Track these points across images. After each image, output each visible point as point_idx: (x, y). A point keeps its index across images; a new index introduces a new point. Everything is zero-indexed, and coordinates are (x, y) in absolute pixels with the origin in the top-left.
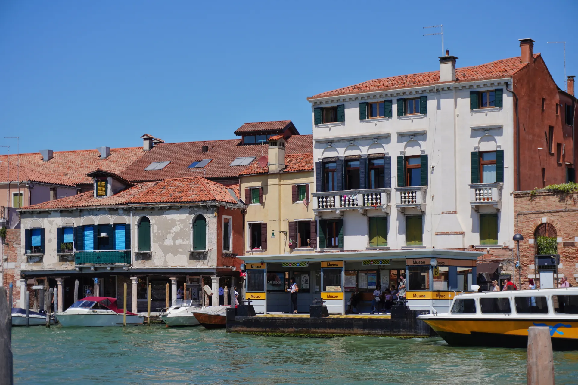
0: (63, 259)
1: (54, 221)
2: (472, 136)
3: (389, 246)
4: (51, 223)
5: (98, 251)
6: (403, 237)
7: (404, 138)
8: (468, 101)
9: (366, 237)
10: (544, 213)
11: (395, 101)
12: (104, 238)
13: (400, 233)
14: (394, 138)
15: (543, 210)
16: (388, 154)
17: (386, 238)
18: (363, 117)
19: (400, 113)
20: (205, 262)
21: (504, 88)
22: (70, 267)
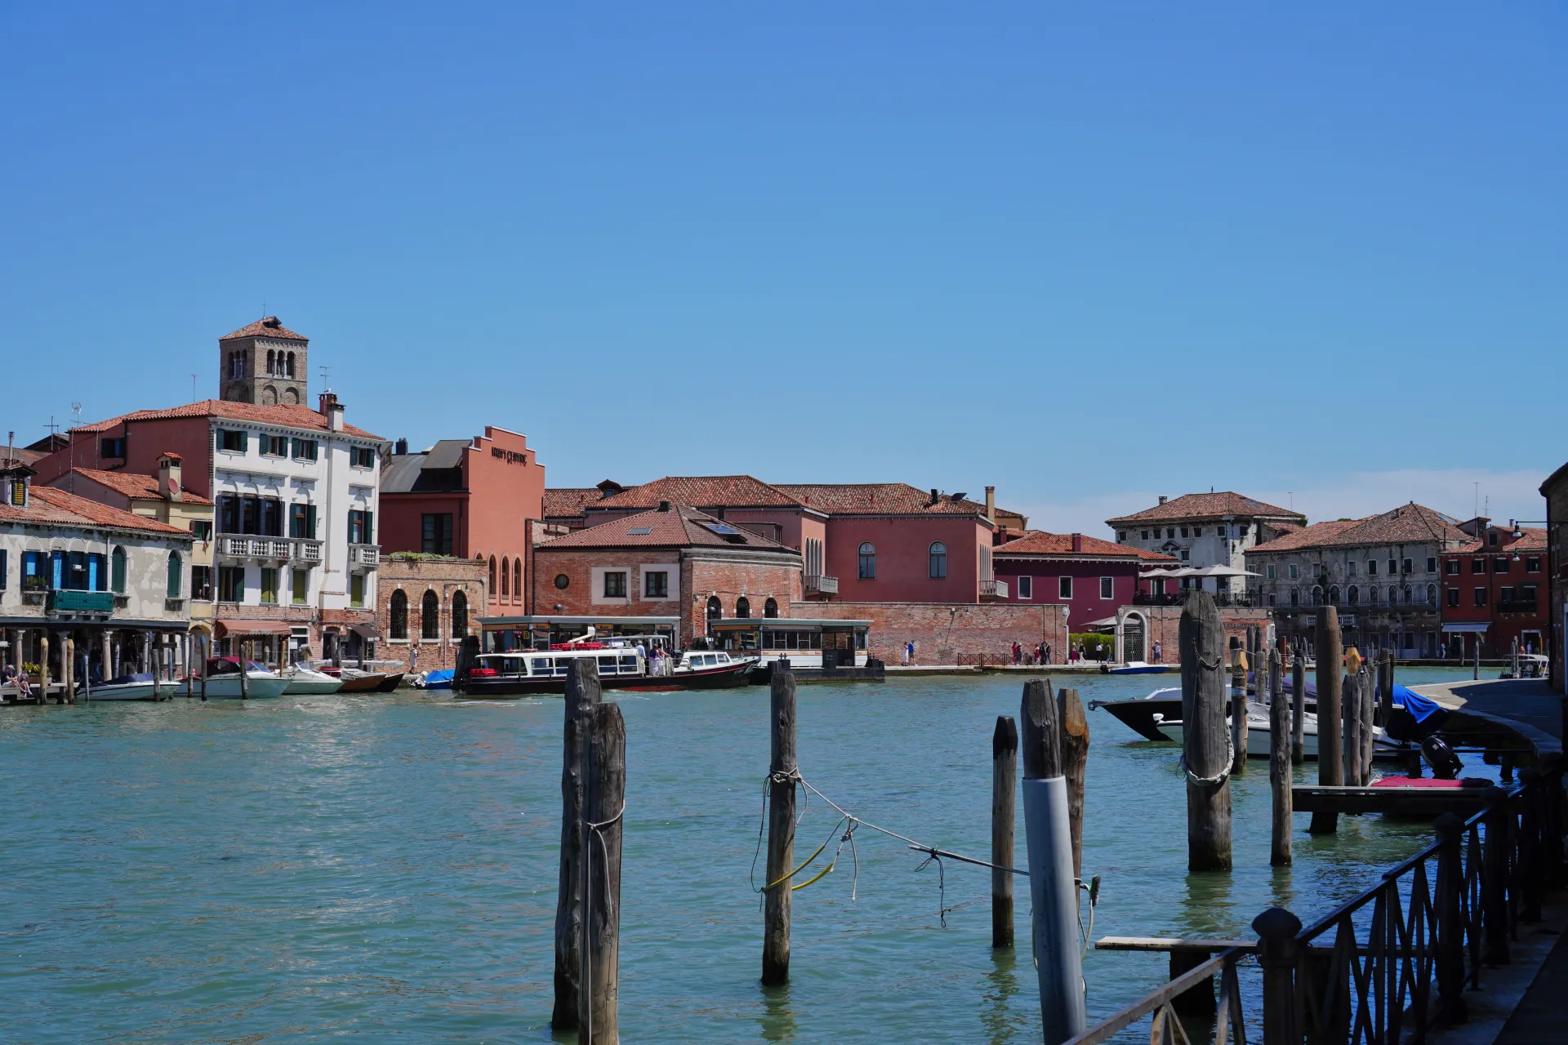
0: (27, 601)
1: (16, 539)
2: (350, 493)
3: (279, 603)
4: (12, 542)
5: (65, 591)
6: (291, 593)
7: (296, 484)
8: (347, 455)
9: (260, 590)
10: (398, 579)
11: (290, 440)
12: (78, 571)
13: (289, 589)
14: (288, 481)
15: (397, 576)
16: (282, 498)
17: (275, 594)
18: (263, 451)
19: (295, 456)
20: (180, 613)
21: (376, 449)
22: (36, 613)
